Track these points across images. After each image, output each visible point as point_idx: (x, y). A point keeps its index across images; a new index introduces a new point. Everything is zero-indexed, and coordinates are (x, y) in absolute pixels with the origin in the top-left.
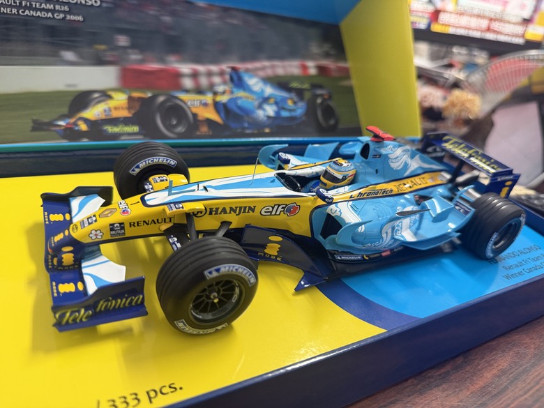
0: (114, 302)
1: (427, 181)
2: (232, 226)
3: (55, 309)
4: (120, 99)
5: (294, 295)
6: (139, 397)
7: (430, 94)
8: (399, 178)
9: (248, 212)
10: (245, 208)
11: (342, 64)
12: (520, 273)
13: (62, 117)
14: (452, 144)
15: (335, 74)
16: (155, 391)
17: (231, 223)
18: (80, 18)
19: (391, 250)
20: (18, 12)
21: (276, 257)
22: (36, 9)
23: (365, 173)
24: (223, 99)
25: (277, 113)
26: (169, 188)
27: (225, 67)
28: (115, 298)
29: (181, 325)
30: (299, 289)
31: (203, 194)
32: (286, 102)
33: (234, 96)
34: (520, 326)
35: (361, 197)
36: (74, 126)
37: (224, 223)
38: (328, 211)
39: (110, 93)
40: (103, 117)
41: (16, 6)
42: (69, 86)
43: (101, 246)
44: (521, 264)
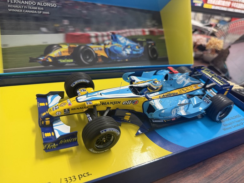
0: (66, 140)
1: (193, 88)
2: (111, 109)
3: (44, 144)
4: (65, 48)
5: (135, 137)
6: (75, 177)
7: (201, 39)
8: (181, 87)
9: (118, 103)
10: (116, 102)
11: (160, 30)
12: (230, 128)
13: (42, 56)
14: (205, 71)
15: (157, 34)
16: (81, 175)
17: (111, 108)
18: (48, 13)
19: (176, 118)
20: (23, 11)
21: (128, 121)
22: (30, 10)
23: (166, 86)
24: (108, 47)
25: (131, 52)
26: (87, 94)
27: (109, 32)
28: (66, 139)
29: (91, 150)
30: (137, 134)
31: (100, 96)
32: (135, 48)
33: (113, 45)
34: (229, 150)
35: (164, 97)
36: (46, 60)
37: (108, 108)
38: (150, 103)
39: (61, 45)
40: (58, 56)
41: (22, 8)
42: (44, 43)
43: (60, 117)
44: (231, 124)
